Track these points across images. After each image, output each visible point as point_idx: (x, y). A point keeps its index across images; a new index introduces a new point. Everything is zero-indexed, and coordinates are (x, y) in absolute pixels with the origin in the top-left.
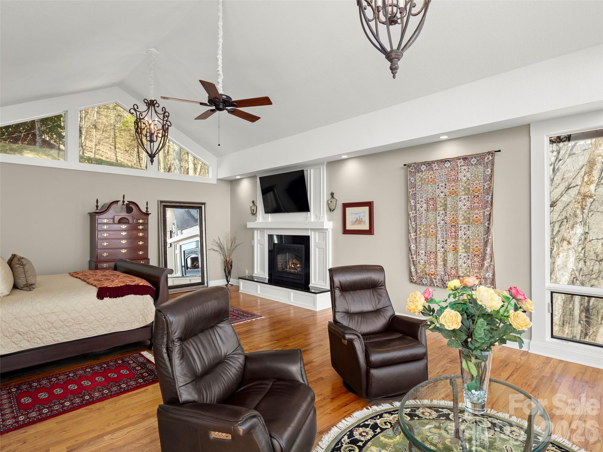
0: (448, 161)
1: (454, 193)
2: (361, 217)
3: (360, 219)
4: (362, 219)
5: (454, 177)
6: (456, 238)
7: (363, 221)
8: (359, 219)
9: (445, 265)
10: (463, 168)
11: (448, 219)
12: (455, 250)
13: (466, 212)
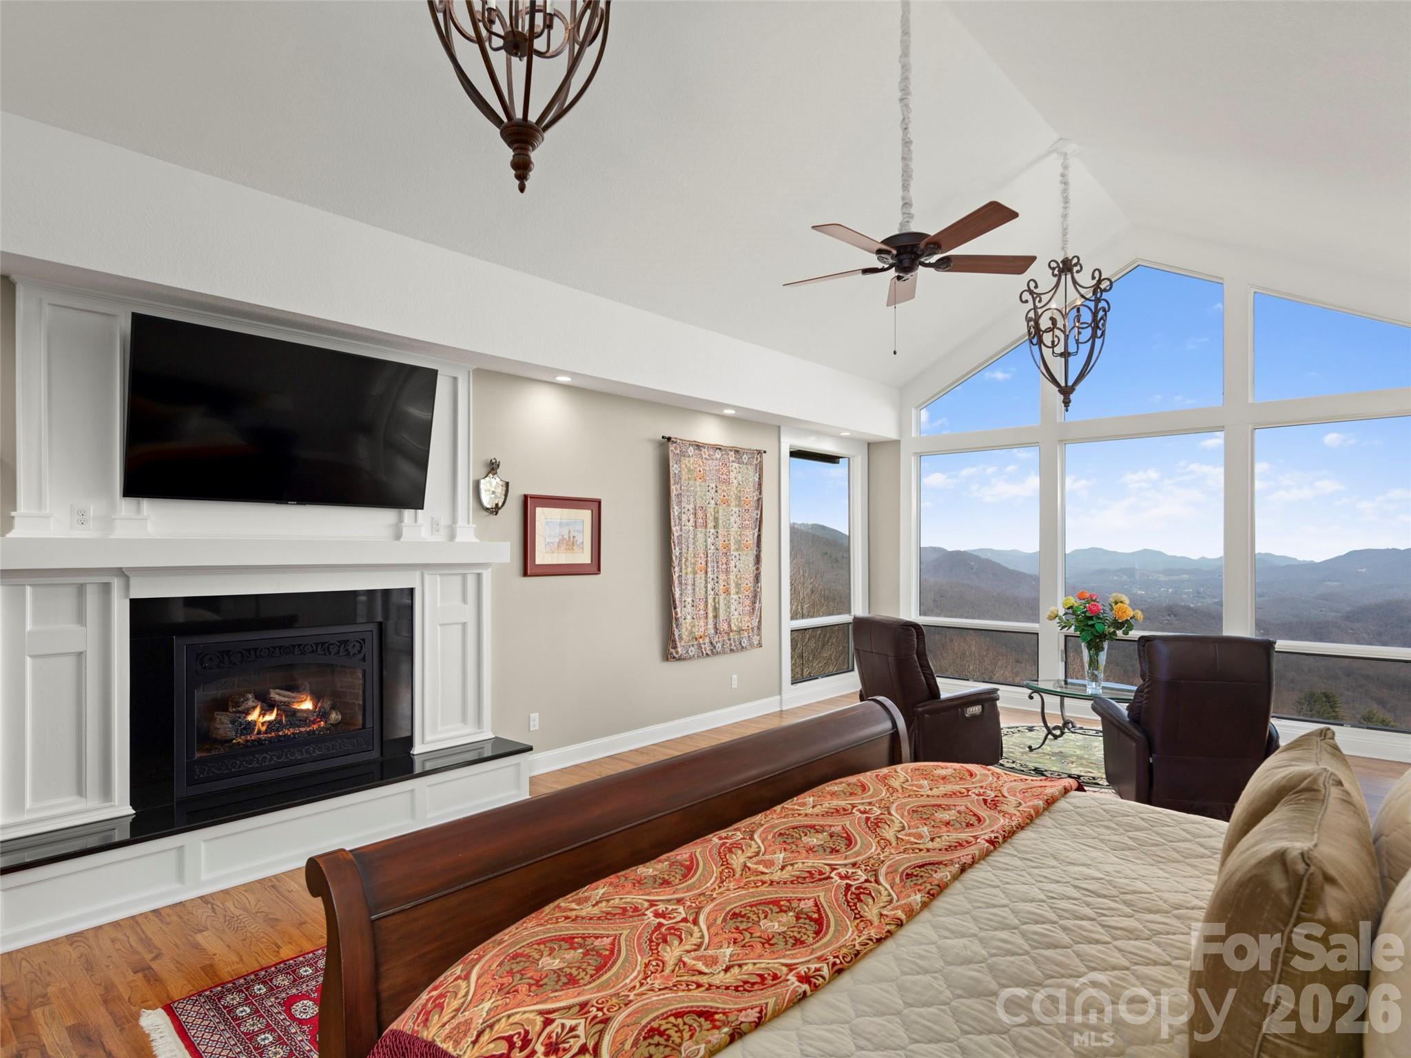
0: (720, 449)
1: (726, 502)
2: (572, 534)
3: (569, 538)
4: (574, 537)
5: (725, 477)
6: (727, 571)
7: (578, 543)
8: (566, 537)
9: (715, 617)
10: (734, 464)
11: (720, 543)
12: (727, 592)
13: (737, 532)
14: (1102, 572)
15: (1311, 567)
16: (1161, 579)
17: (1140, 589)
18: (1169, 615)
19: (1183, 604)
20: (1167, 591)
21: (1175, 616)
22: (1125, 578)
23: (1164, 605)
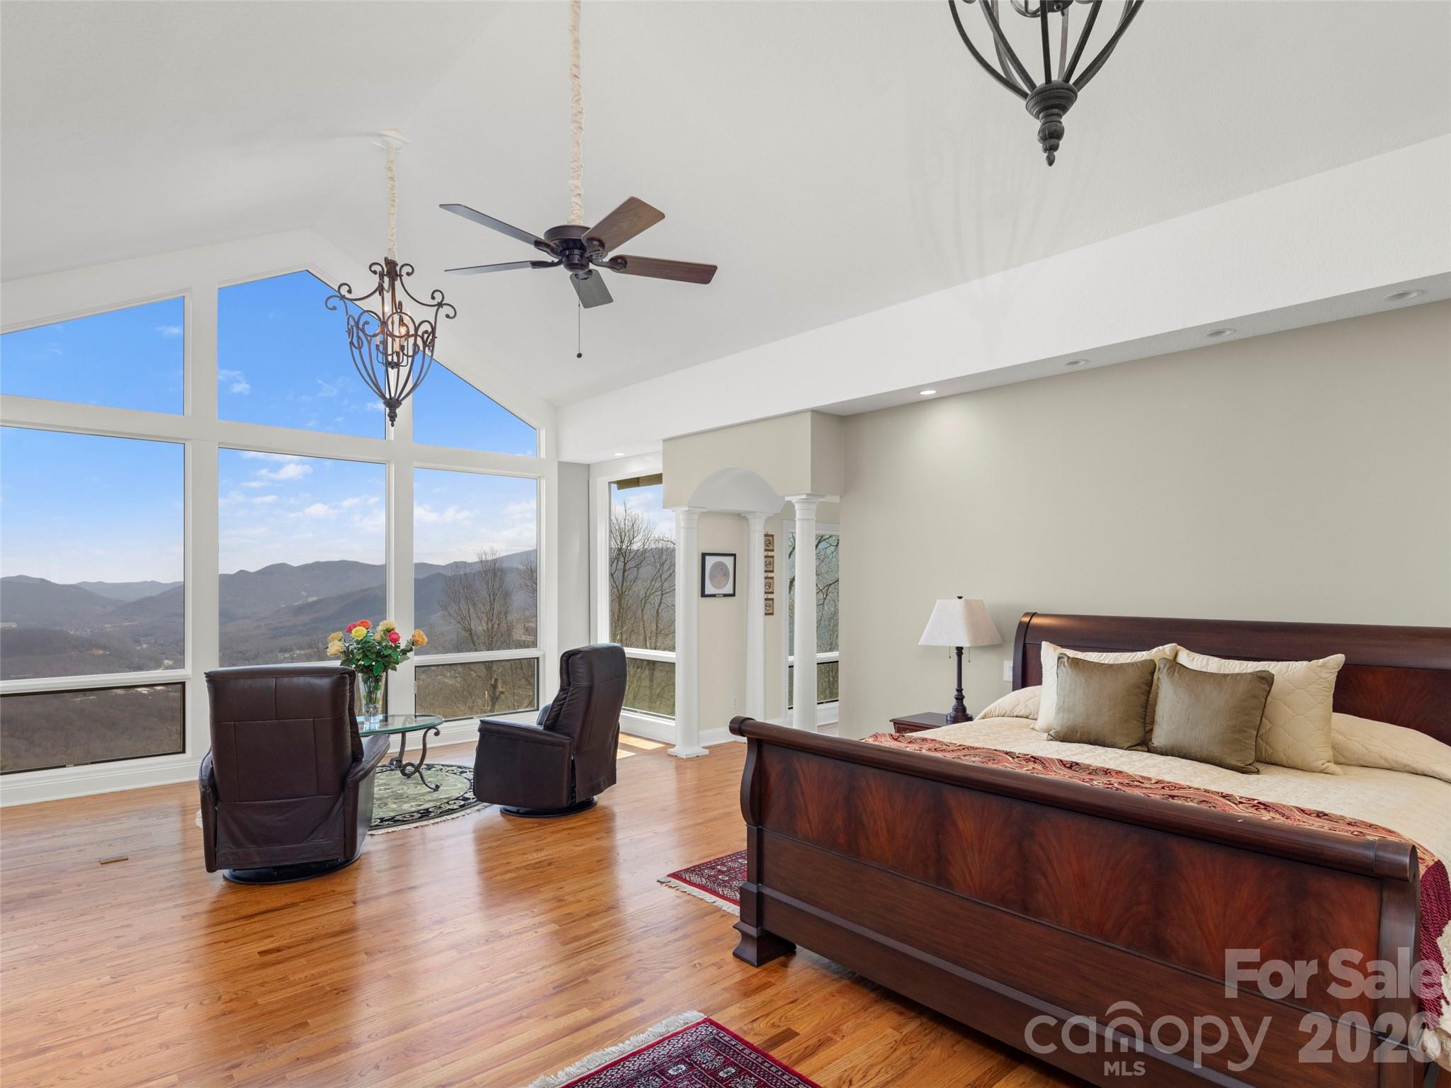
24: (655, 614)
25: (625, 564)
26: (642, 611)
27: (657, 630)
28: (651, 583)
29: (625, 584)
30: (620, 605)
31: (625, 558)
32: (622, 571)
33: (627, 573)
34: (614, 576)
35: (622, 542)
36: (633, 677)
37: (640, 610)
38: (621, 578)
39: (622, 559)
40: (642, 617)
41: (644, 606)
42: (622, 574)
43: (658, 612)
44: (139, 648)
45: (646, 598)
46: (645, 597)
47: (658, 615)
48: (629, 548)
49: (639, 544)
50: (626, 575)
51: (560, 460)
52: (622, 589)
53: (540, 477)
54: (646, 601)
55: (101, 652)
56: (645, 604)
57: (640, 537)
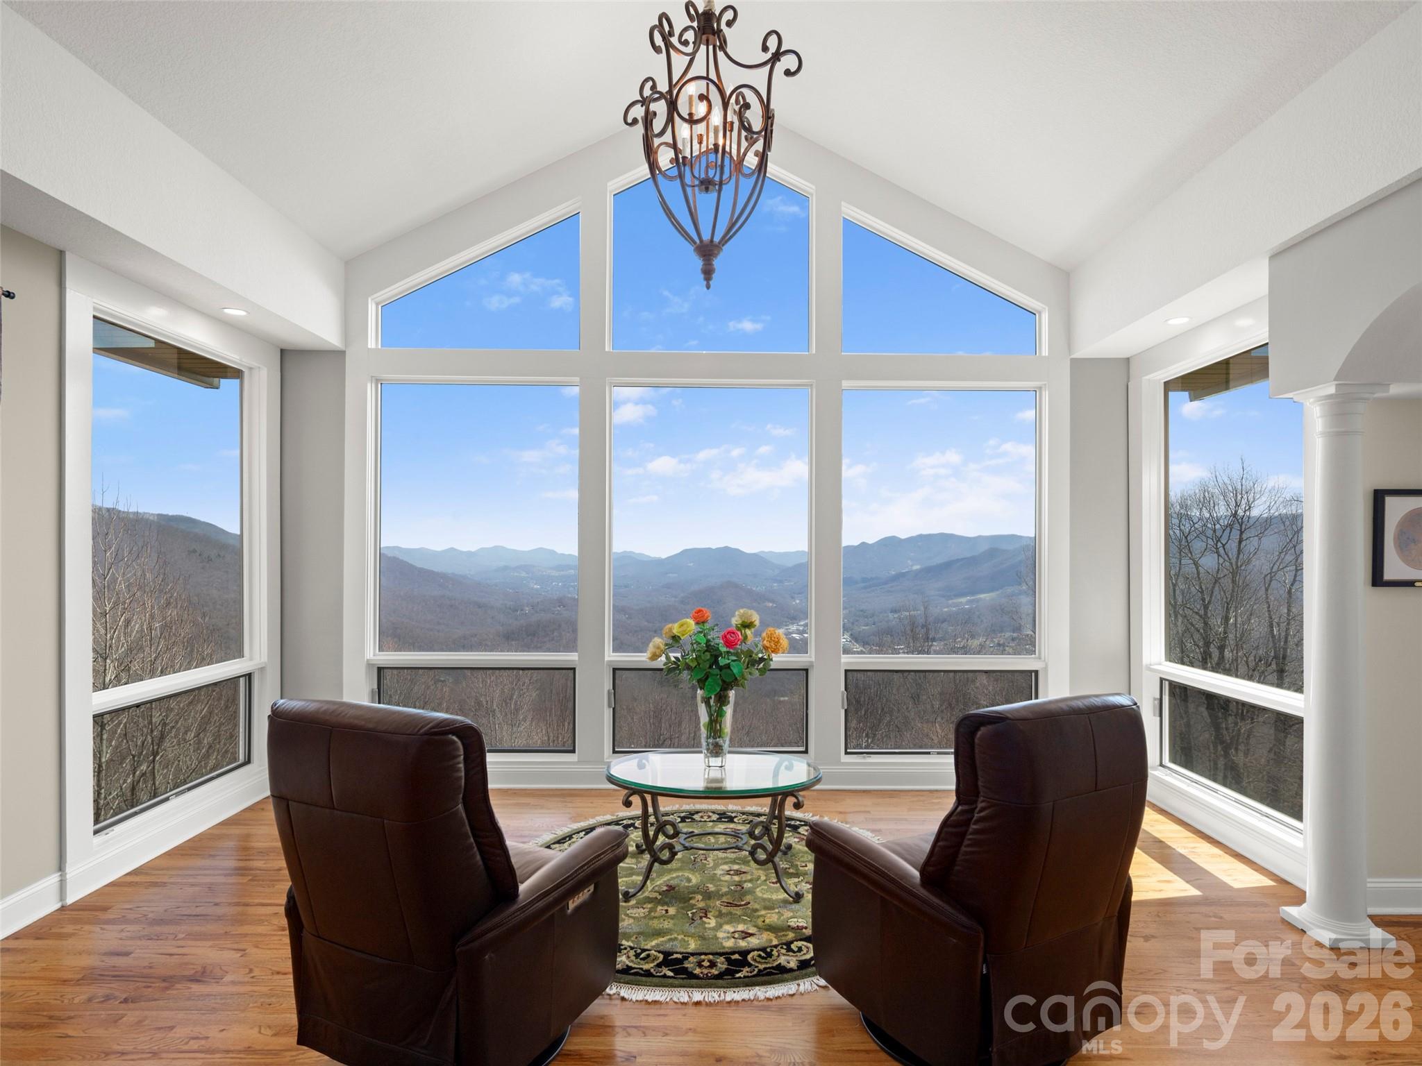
14: (505, 568)
15: (659, 562)
16: (553, 574)
17: (536, 584)
18: (559, 606)
19: (570, 596)
20: (558, 585)
21: (564, 607)
22: (524, 574)
23: (555, 598)
24: (1287, 596)
25: (1242, 533)
26: (1267, 590)
27: (1288, 615)
28: (1279, 556)
29: (1241, 556)
30: (1234, 582)
31: (1241, 526)
32: (1237, 541)
33: (1244, 543)
34: (1225, 547)
35: (1237, 505)
36: (1254, 670)
37: (1263, 588)
38: (1235, 550)
39: (1237, 526)
40: (1267, 598)
41: (1269, 585)
42: (1237, 544)
43: (1290, 592)
44: (794, 603)
45: (1272, 575)
46: (1270, 573)
47: (1290, 597)
48: (1248, 513)
49: (1262, 508)
50: (1242, 546)
51: (1074, 356)
52: (1237, 562)
53: (1040, 388)
54: (1271, 578)
55: (771, 605)
56: (1271, 581)
57: (1264, 499)
